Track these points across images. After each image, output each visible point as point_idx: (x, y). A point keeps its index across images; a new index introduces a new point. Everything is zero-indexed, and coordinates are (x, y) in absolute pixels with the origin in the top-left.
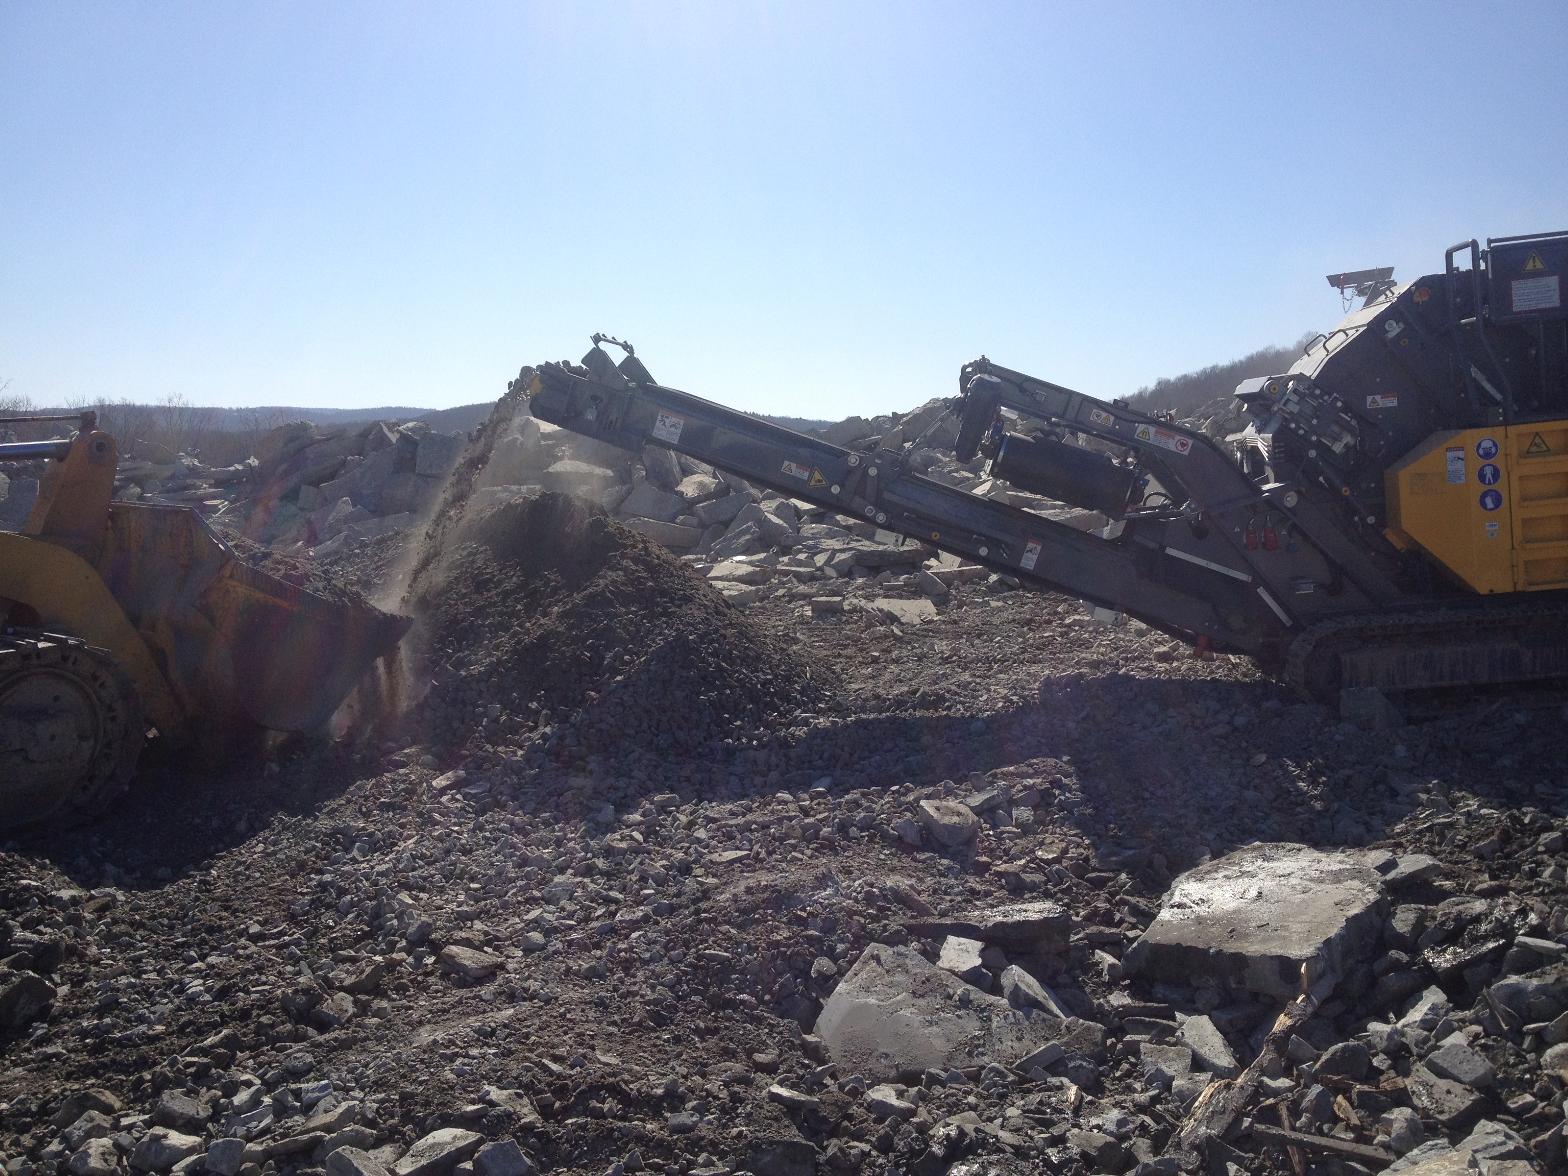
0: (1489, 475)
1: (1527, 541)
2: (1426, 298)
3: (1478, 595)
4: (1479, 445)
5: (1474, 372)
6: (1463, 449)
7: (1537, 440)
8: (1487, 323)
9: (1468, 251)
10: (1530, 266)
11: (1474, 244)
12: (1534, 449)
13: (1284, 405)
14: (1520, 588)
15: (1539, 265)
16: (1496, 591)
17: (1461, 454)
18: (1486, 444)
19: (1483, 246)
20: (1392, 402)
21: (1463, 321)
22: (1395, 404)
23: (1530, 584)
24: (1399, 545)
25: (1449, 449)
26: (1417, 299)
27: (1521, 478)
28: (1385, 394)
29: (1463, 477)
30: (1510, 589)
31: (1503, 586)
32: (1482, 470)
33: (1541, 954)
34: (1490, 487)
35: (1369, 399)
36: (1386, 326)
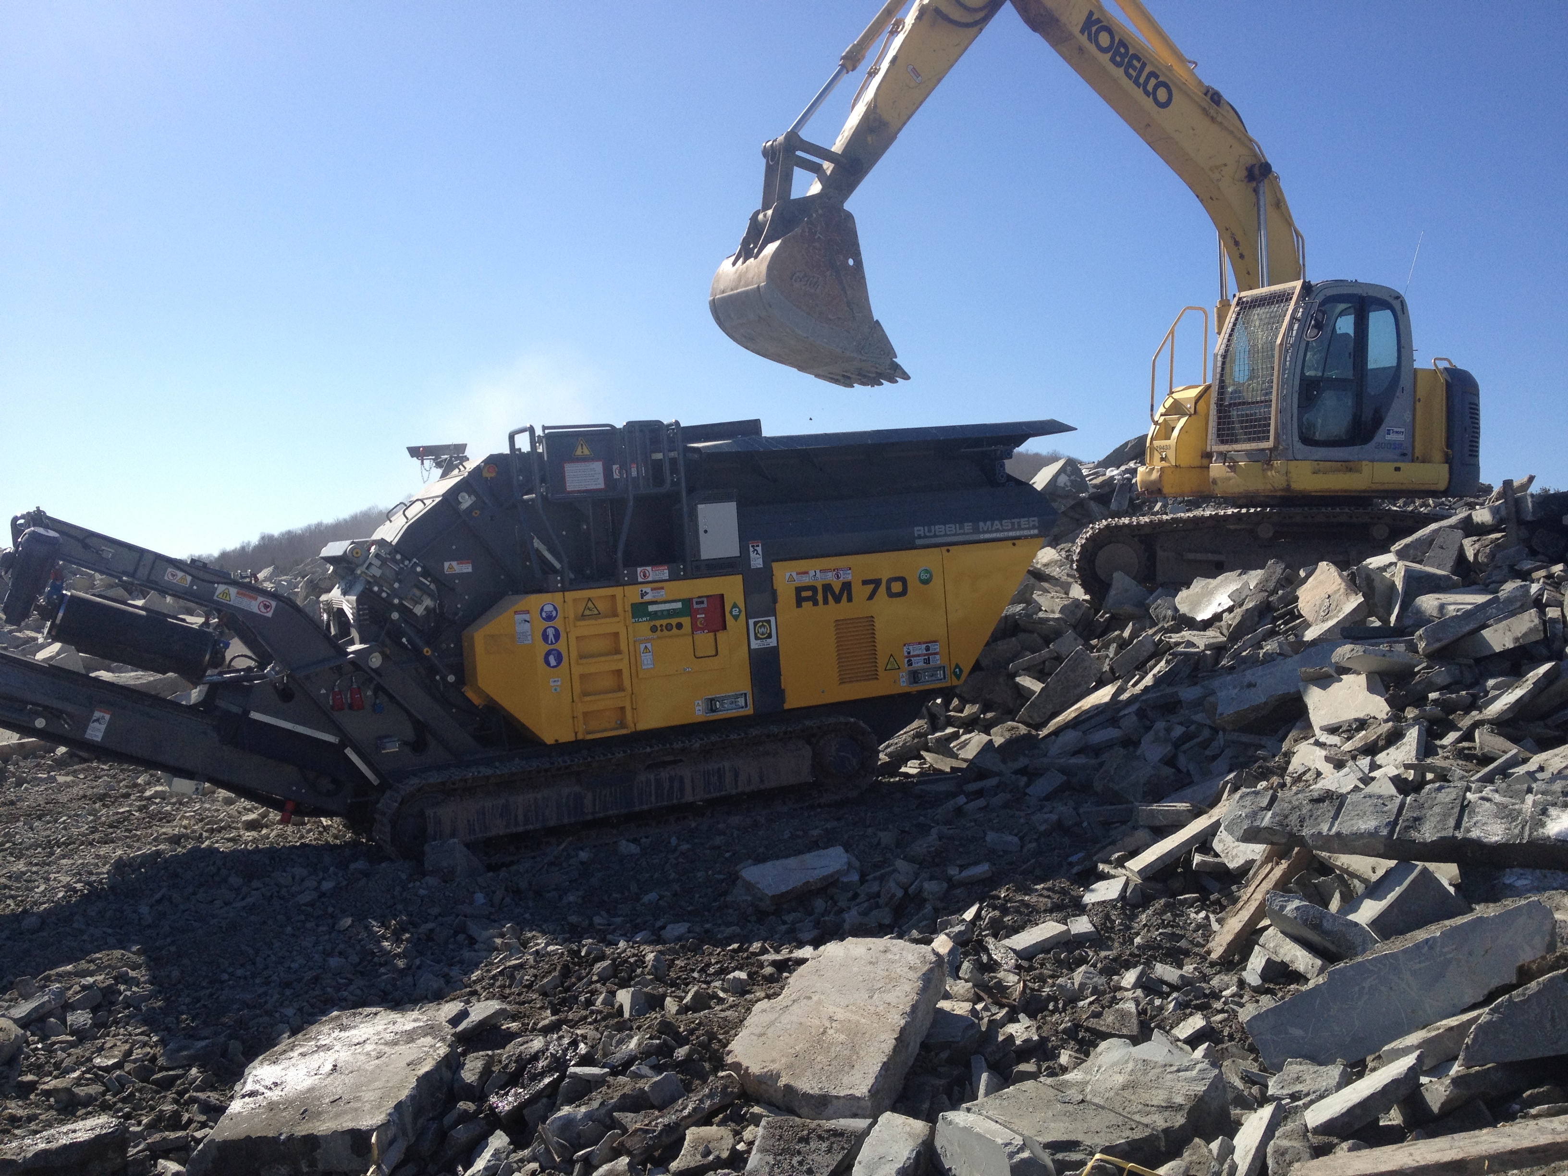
0: (551, 636)
1: (585, 694)
2: (493, 475)
3: (545, 744)
4: (542, 610)
5: (537, 543)
6: (528, 612)
7: (590, 605)
8: (544, 498)
9: (527, 435)
10: (579, 452)
11: (531, 430)
12: (587, 612)
13: (367, 568)
14: (580, 737)
15: (586, 452)
16: (561, 741)
17: (527, 617)
18: (549, 608)
19: (539, 432)
20: (467, 568)
21: (525, 497)
22: (470, 570)
23: (589, 733)
24: (476, 700)
25: (516, 613)
26: (487, 474)
27: (577, 638)
28: (460, 559)
29: (529, 638)
30: (571, 738)
31: (567, 736)
32: (545, 631)
33: (589, 1081)
34: (552, 647)
35: (446, 564)
36: (460, 498)
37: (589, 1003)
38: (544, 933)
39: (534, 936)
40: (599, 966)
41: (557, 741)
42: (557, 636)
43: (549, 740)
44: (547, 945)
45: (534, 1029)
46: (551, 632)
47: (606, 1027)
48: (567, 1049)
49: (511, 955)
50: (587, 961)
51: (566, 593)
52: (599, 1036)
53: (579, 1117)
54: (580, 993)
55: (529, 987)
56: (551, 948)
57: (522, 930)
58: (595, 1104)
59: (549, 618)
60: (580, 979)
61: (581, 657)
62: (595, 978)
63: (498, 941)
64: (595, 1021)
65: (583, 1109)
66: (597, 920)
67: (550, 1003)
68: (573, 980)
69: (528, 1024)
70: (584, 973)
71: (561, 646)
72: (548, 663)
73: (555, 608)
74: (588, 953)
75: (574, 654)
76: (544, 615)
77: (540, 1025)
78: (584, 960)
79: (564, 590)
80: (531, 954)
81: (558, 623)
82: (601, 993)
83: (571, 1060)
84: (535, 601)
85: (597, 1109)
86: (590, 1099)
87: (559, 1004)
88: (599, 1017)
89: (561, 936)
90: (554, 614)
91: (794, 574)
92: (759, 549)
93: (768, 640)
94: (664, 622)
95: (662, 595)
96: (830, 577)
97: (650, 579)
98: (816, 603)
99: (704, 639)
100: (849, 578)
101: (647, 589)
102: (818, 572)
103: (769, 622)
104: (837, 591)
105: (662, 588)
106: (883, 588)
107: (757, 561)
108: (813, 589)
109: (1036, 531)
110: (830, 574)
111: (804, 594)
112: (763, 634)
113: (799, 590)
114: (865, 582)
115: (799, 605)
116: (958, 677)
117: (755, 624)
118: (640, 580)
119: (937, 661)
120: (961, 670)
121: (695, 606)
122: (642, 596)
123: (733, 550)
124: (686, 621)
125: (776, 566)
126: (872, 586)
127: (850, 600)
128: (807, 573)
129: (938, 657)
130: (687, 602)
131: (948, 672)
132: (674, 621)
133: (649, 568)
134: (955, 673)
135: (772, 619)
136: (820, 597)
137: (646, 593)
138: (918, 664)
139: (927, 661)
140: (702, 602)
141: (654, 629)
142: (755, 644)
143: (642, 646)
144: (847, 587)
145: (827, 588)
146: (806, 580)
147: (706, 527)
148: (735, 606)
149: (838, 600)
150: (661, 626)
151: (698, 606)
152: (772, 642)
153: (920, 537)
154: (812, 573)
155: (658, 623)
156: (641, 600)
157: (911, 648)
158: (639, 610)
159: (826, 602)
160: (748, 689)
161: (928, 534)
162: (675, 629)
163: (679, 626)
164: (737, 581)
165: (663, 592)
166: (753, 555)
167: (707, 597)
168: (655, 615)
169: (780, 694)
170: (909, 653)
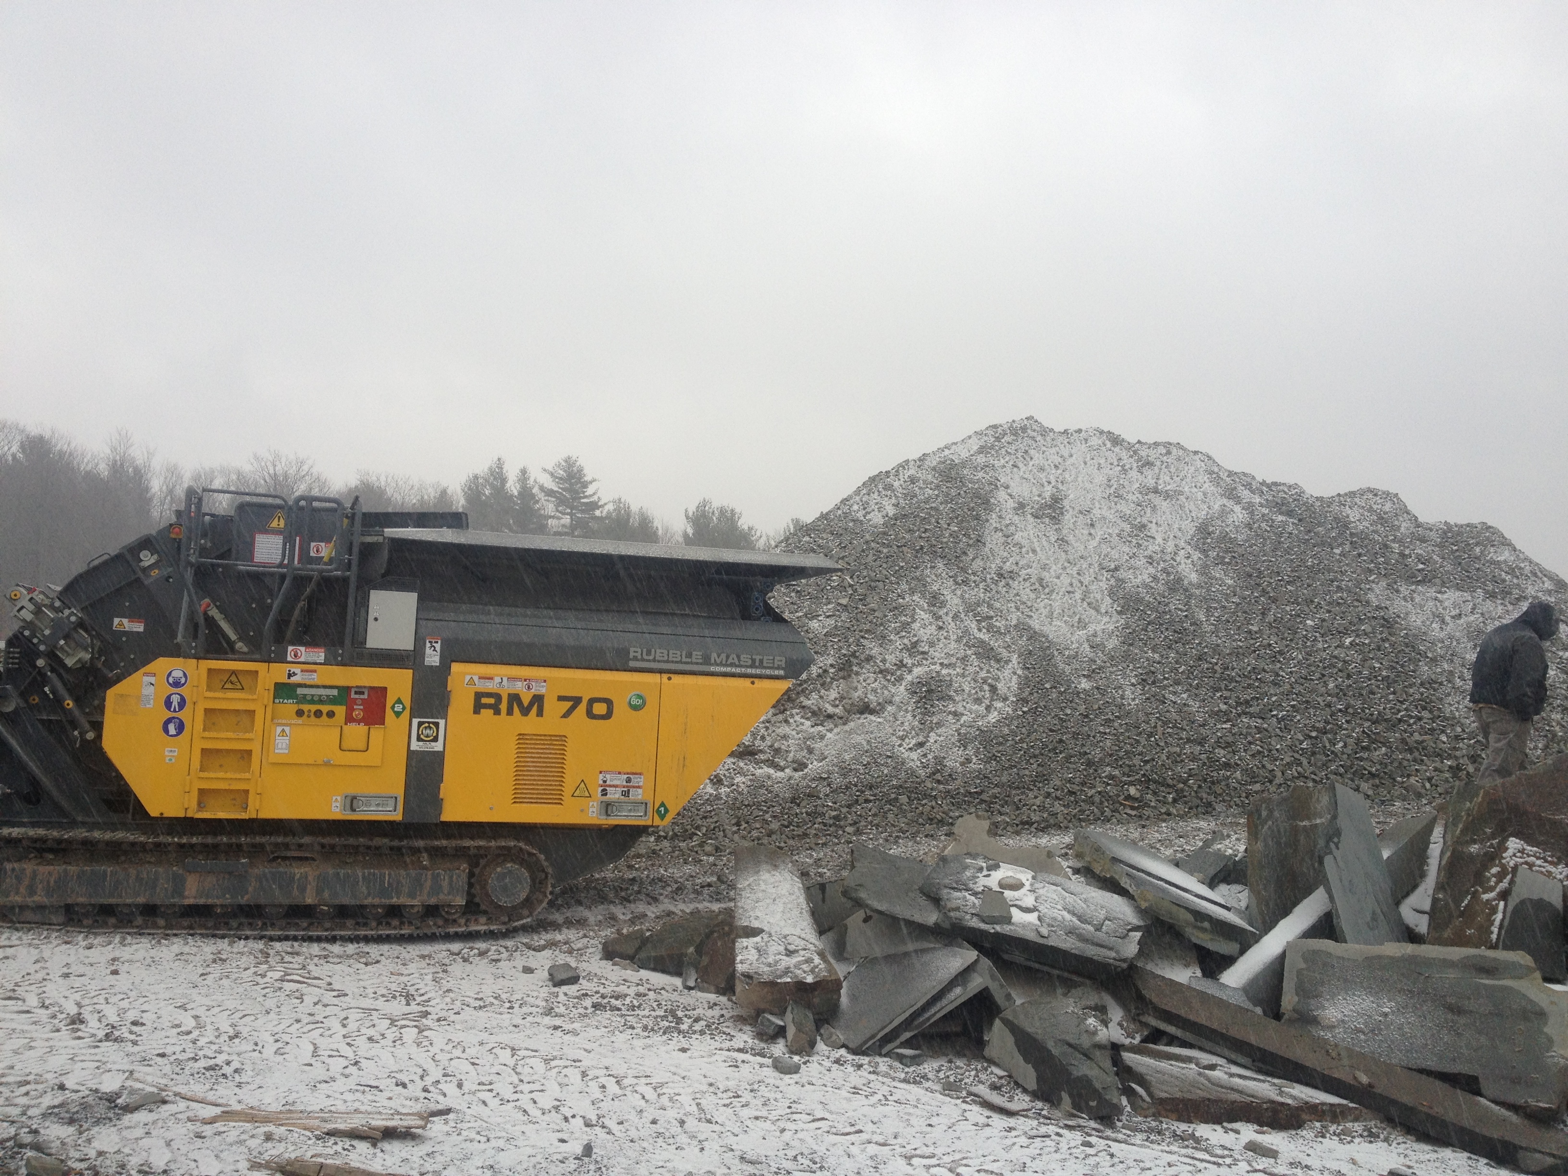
6: (154, 675)
7: (233, 678)
12: (229, 686)
17: (152, 680)
20: (139, 627)
22: (141, 629)
25: (146, 674)
28: (132, 616)
29: (151, 702)
31: (174, 811)
35: (116, 621)
41: (162, 814)
43: (154, 812)
51: (201, 661)
61: (207, 730)
71: (184, 715)
75: (198, 726)
79: (197, 657)
81: (186, 690)
84: (164, 665)
91: (476, 678)
92: (438, 646)
93: (433, 744)
94: (314, 708)
95: (314, 679)
96: (519, 687)
97: (302, 659)
98: (497, 712)
99: (356, 732)
100: (543, 691)
101: (296, 669)
102: (505, 679)
103: (437, 725)
104: (526, 702)
105: (315, 671)
106: (583, 707)
107: (432, 658)
108: (498, 697)
109: (782, 672)
110: (519, 684)
111: (485, 700)
112: (427, 736)
113: (479, 696)
114: (561, 698)
115: (476, 711)
117: (420, 724)
118: (289, 659)
119: (638, 795)
121: (353, 696)
122: (290, 676)
123: (406, 643)
124: (340, 711)
125: (456, 667)
126: (571, 703)
128: (492, 678)
129: (640, 791)
130: (345, 690)
131: (650, 809)
133: (303, 649)
135: (442, 722)
136: (504, 706)
137: (295, 674)
138: (614, 795)
139: (626, 794)
140: (363, 693)
141: (300, 713)
142: (415, 746)
143: (279, 729)
144: (538, 700)
145: (515, 698)
146: (490, 686)
147: (376, 615)
149: (525, 711)
150: (310, 711)
151: (357, 696)
152: (438, 746)
153: (635, 659)
154: (497, 680)
155: (305, 707)
156: (286, 681)
157: (608, 776)
158: (283, 690)
159: (510, 712)
160: (400, 792)
161: (645, 657)
162: (324, 717)
163: (331, 714)
164: (407, 675)
165: (315, 675)
166: (428, 651)
167: (372, 688)
168: (304, 699)
169: (437, 803)
170: (605, 782)
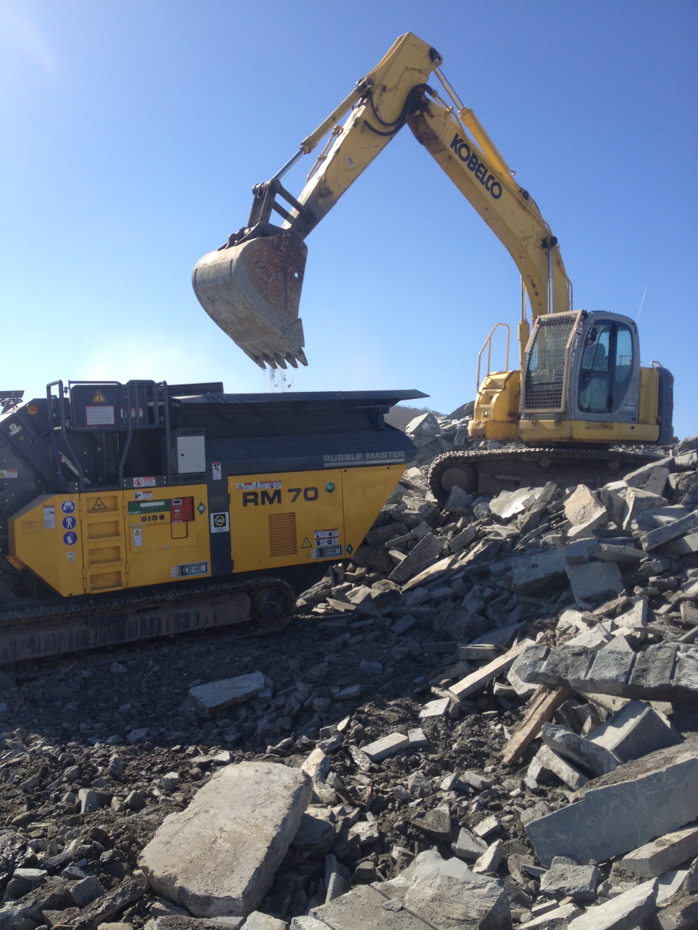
0: (69, 523)
1: (92, 563)
2: (35, 412)
3: (63, 597)
4: (63, 505)
5: (64, 460)
6: (53, 506)
7: (99, 502)
8: (68, 431)
9: (57, 386)
10: (97, 399)
11: (60, 383)
12: (97, 507)
14: (88, 592)
15: (102, 399)
16: (73, 594)
17: (52, 510)
18: (68, 504)
19: (65, 384)
20: (14, 475)
21: (56, 428)
22: (16, 476)
23: (94, 589)
24: (16, 566)
25: (44, 507)
26: (30, 412)
27: (88, 524)
28: (10, 469)
29: (54, 524)
30: (82, 592)
31: (77, 591)
32: (65, 520)
34: (70, 530)
35: (0, 472)
36: (10, 427)
37: (58, 799)
38: (43, 735)
39: (36, 737)
40: (69, 770)
41: (70, 594)
42: (74, 523)
43: (65, 593)
44: (43, 745)
45: (9, 823)
46: (69, 520)
47: (64, 822)
48: (17, 853)
49: (16, 753)
50: (61, 765)
51: (81, 494)
52: (57, 829)
53: (15, 914)
54: (52, 791)
55: (18, 783)
56: (45, 748)
57: (28, 732)
58: (29, 903)
59: (69, 511)
60: (54, 779)
61: (91, 537)
62: (65, 779)
63: (9, 741)
64: (59, 815)
65: (19, 907)
66: (83, 726)
67: (28, 799)
68: (49, 780)
69: (6, 819)
70: (57, 774)
71: (76, 530)
72: (66, 541)
73: (73, 504)
74: (63, 759)
75: (86, 535)
76: (65, 509)
77: (14, 820)
78: (60, 764)
79: (79, 492)
80: (29, 753)
81: (75, 514)
82: (67, 792)
83: (18, 863)
84: (58, 499)
85: (31, 907)
86: (26, 899)
87: (34, 800)
88: (61, 812)
89: (54, 739)
90: (72, 508)
91: (243, 485)
92: (219, 467)
93: (224, 528)
94: (151, 515)
95: (151, 496)
96: (267, 487)
97: (142, 485)
98: (256, 504)
99: (179, 526)
100: (280, 487)
101: (140, 492)
102: (259, 483)
103: (224, 515)
104: (271, 496)
105: (150, 492)
106: (302, 494)
107: (217, 475)
108: (255, 494)
109: (403, 460)
110: (267, 485)
111: (249, 497)
112: (220, 523)
113: (245, 495)
114: (290, 491)
115: (245, 505)
116: (350, 553)
117: (215, 516)
118: (135, 486)
119: (336, 542)
120: (352, 549)
121: (174, 504)
122: (136, 497)
123: (202, 468)
124: (167, 514)
125: (229, 478)
126: (294, 494)
127: (279, 501)
128: (251, 484)
129: (337, 539)
130: (168, 502)
131: (343, 550)
132: (158, 514)
133: (142, 479)
134: (348, 550)
135: (227, 514)
136: (259, 500)
137: (139, 495)
138: (324, 544)
139: (330, 542)
140: (179, 502)
141: (144, 519)
142: (214, 530)
143: (135, 531)
144: (278, 493)
145: (265, 494)
146: (251, 488)
147: (182, 452)
148: (201, 504)
149: (271, 501)
150: (149, 517)
151: (176, 504)
152: (226, 529)
153: (327, 462)
154: (254, 484)
155: (147, 515)
156: (135, 500)
157: (319, 533)
158: (134, 506)
159: (263, 503)
160: (208, 560)
161: (333, 460)
162: (158, 519)
163: (162, 517)
164: (203, 488)
165: (151, 494)
166: (214, 471)
167: (183, 498)
168: (145, 510)
169: (230, 563)
170: (318, 537)
